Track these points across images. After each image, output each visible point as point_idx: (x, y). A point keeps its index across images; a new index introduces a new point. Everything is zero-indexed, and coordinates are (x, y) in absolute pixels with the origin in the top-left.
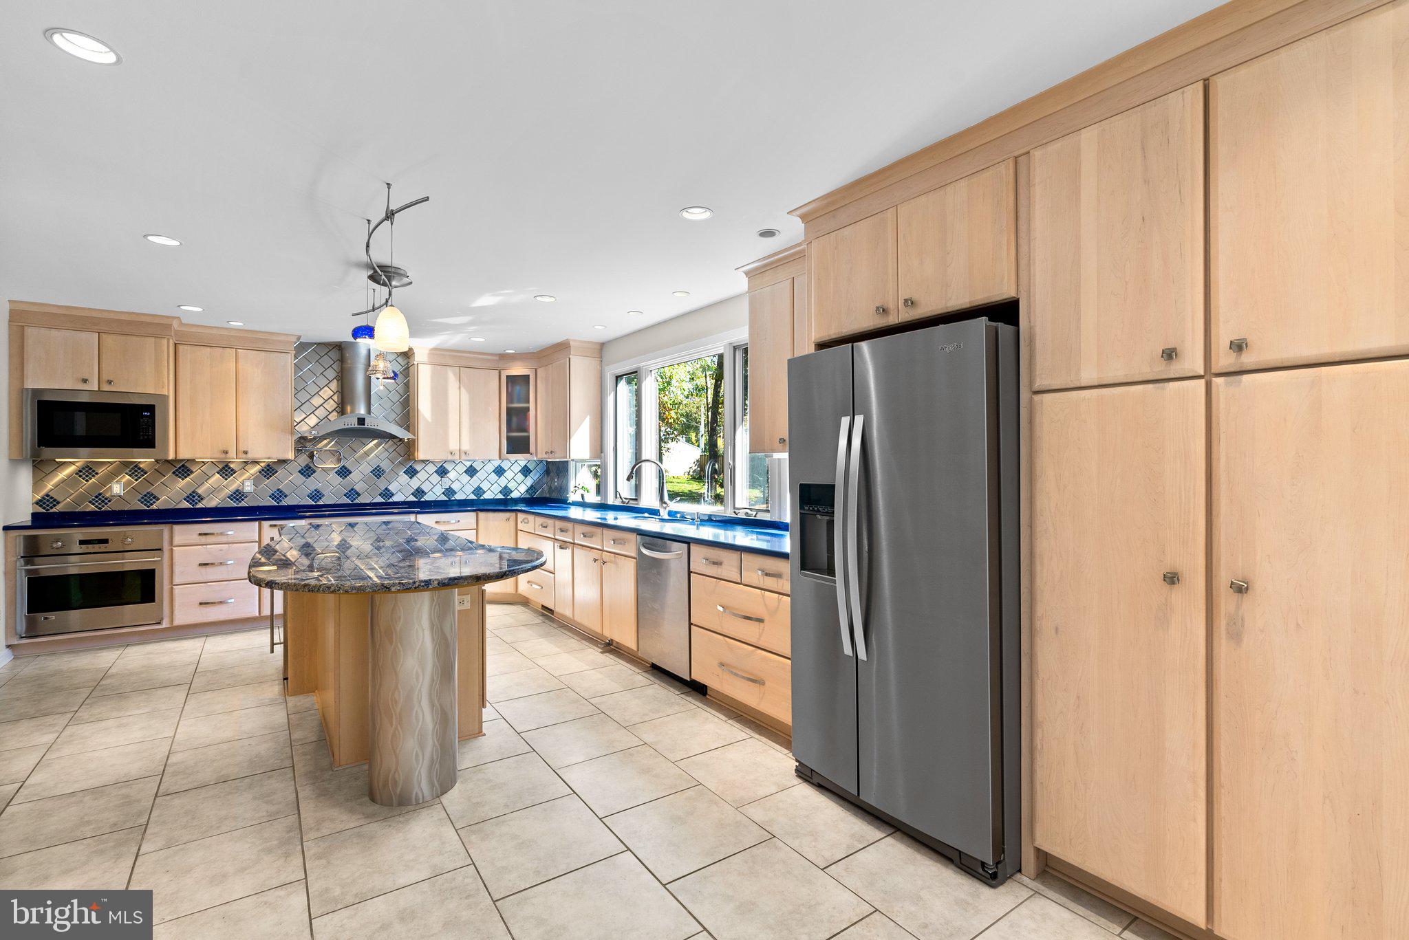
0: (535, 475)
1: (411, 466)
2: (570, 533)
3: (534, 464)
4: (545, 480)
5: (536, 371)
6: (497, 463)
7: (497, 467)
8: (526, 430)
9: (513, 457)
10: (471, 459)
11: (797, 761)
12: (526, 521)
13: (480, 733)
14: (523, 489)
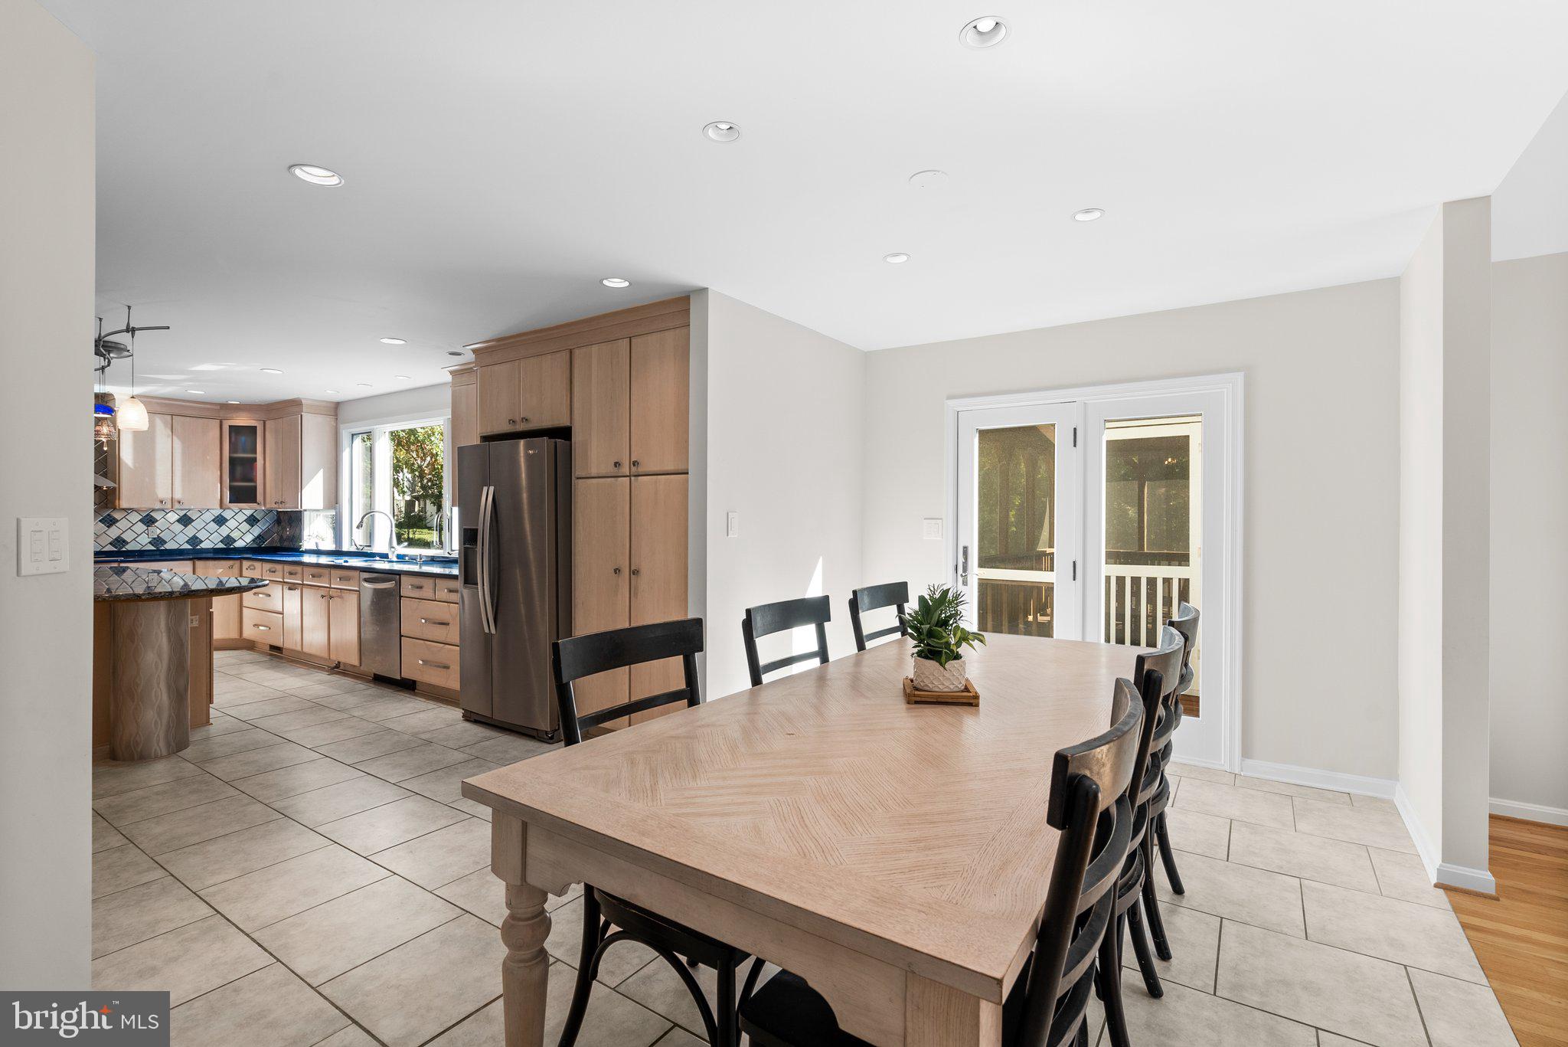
0: (264, 524)
1: (108, 515)
2: (299, 576)
3: (262, 514)
4: (275, 529)
5: (264, 423)
6: (217, 512)
7: (218, 517)
8: (253, 480)
9: (236, 507)
10: (187, 508)
11: (463, 709)
12: (252, 567)
13: (207, 722)
14: (249, 538)
